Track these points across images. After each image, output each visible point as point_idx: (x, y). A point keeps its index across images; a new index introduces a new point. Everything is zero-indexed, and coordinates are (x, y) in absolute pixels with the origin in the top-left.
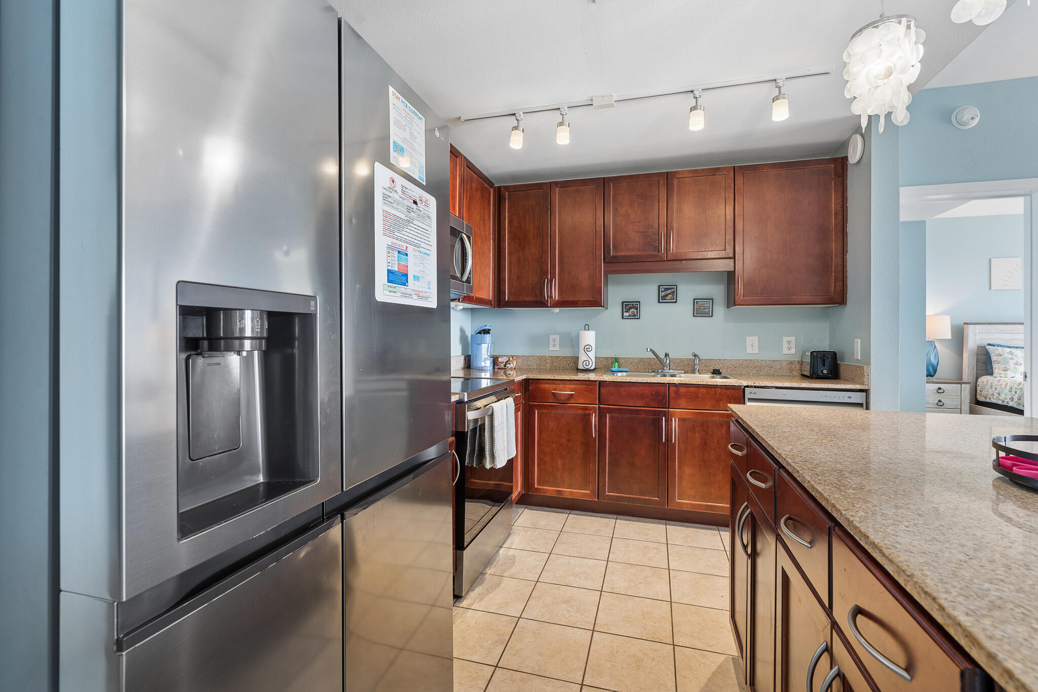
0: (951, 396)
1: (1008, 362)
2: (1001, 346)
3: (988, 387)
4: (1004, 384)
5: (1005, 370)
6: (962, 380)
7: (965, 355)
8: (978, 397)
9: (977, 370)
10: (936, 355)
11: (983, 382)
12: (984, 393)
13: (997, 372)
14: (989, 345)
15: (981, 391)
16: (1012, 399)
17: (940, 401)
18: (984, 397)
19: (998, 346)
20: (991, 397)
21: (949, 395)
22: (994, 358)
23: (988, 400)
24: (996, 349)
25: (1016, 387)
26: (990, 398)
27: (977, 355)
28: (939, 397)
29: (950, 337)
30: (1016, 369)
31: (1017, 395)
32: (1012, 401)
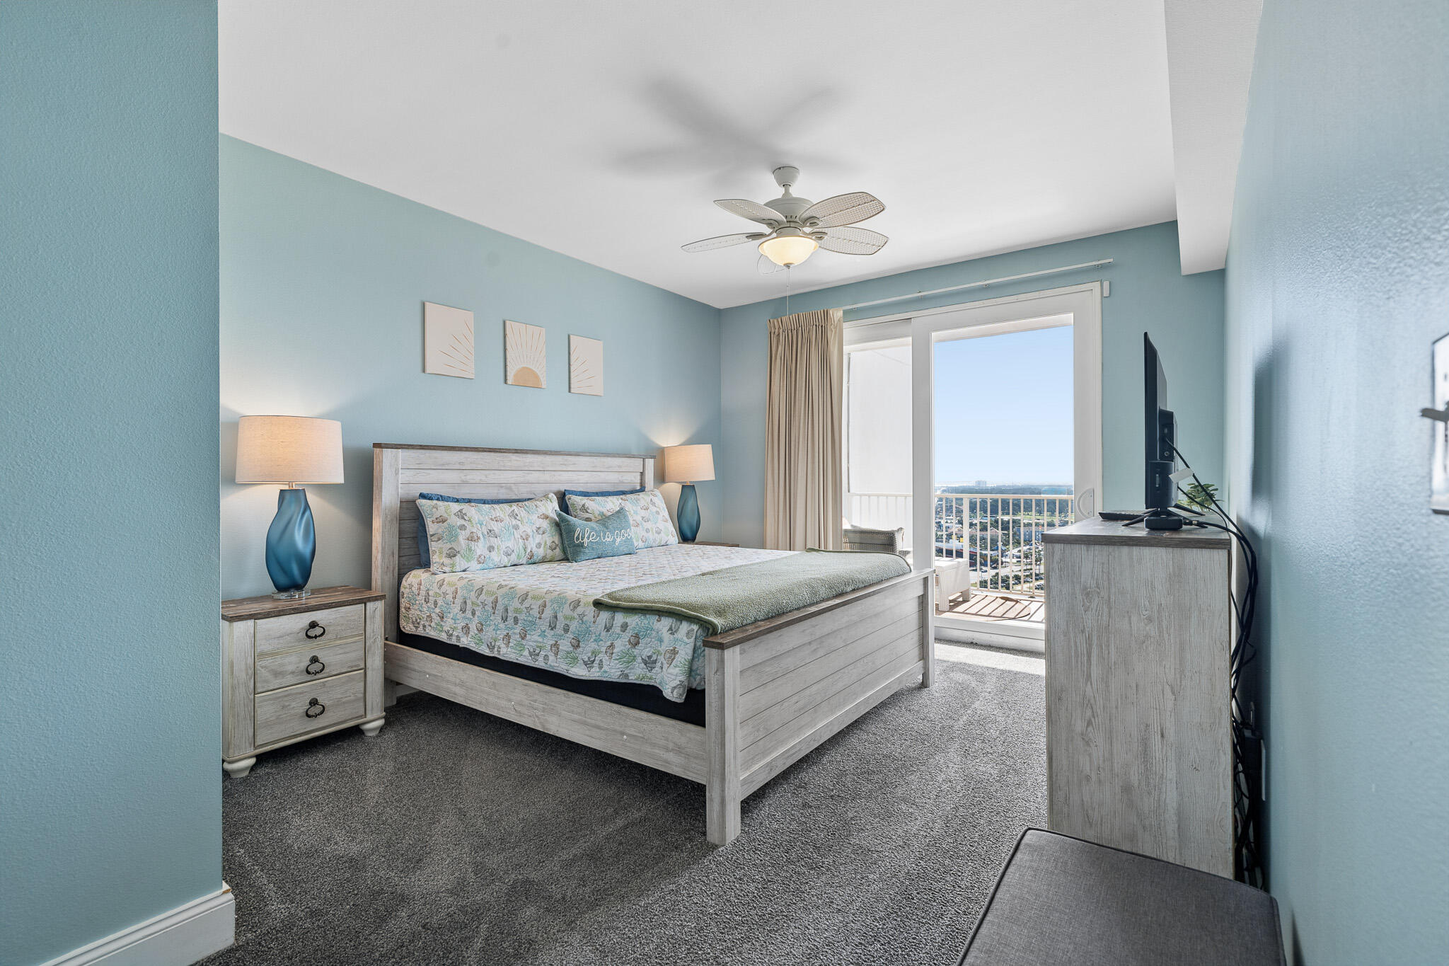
0: (340, 639)
1: (457, 536)
2: (441, 498)
3: (421, 598)
4: (450, 590)
5: (452, 555)
6: (369, 588)
7: (377, 523)
8: (403, 623)
9: (399, 557)
10: (310, 530)
11: (411, 586)
12: (414, 613)
13: (438, 560)
14: (422, 496)
15: (408, 609)
16: (466, 629)
17: (314, 660)
18: (413, 623)
19: (438, 499)
20: (427, 624)
21: (336, 639)
22: (431, 528)
23: (420, 632)
24: (436, 507)
25: (474, 599)
26: (424, 626)
27: (401, 520)
28: (311, 649)
29: (339, 479)
30: (470, 550)
31: (476, 620)
32: (467, 633)
